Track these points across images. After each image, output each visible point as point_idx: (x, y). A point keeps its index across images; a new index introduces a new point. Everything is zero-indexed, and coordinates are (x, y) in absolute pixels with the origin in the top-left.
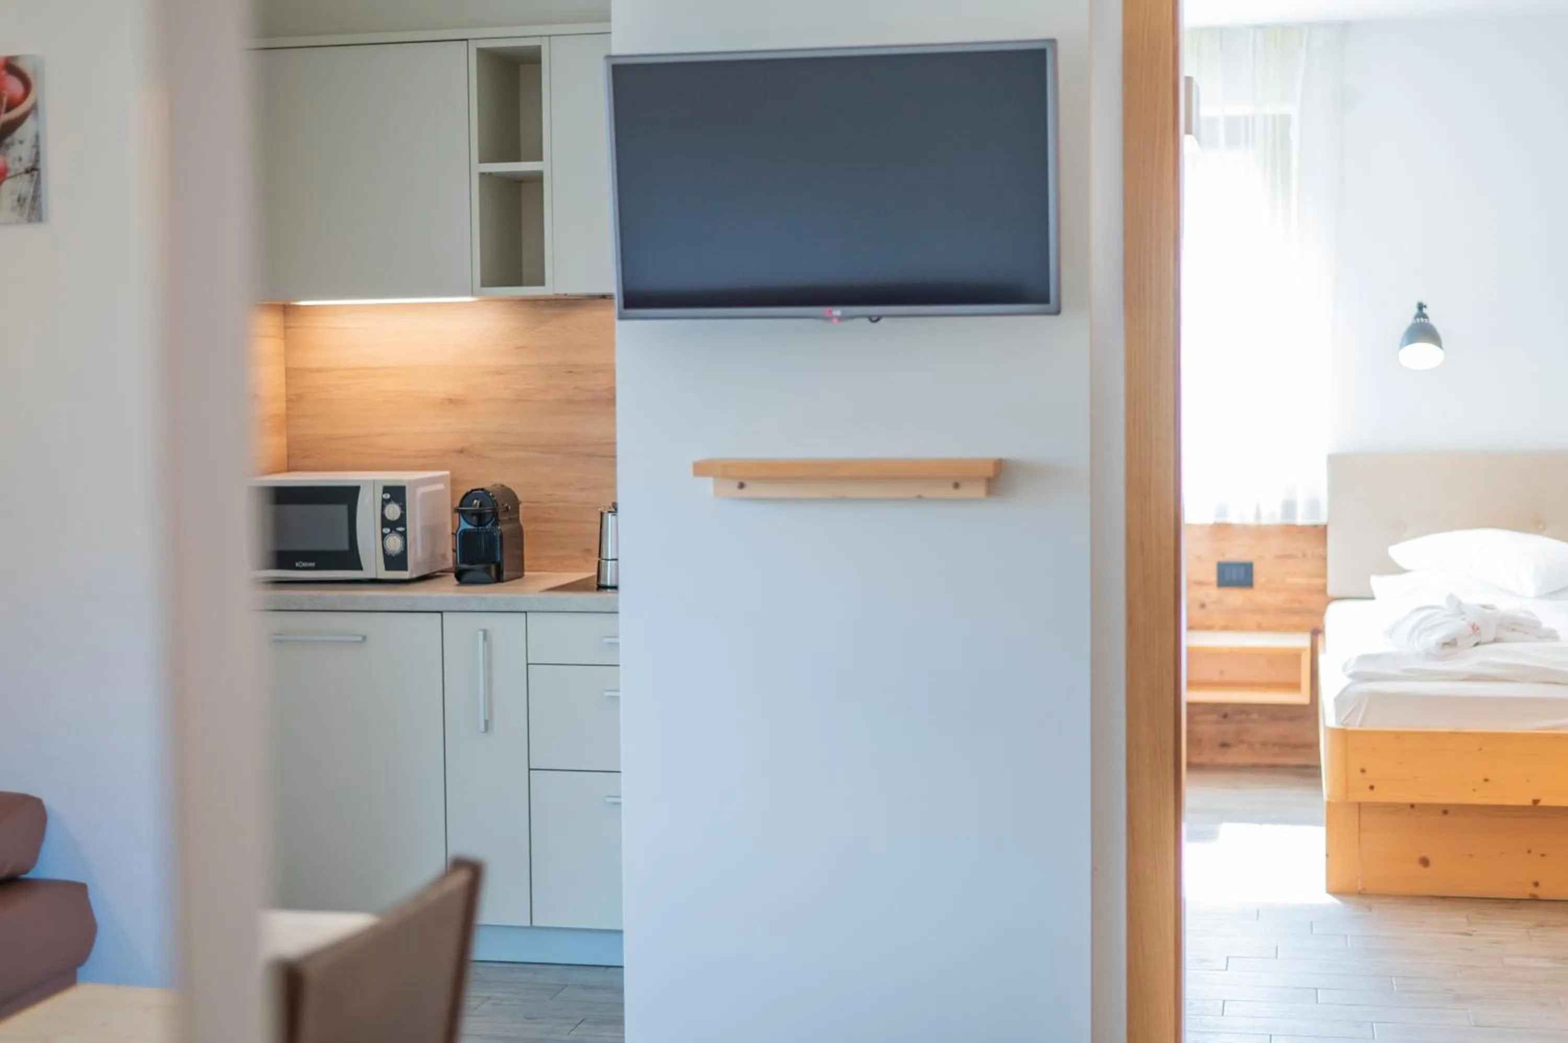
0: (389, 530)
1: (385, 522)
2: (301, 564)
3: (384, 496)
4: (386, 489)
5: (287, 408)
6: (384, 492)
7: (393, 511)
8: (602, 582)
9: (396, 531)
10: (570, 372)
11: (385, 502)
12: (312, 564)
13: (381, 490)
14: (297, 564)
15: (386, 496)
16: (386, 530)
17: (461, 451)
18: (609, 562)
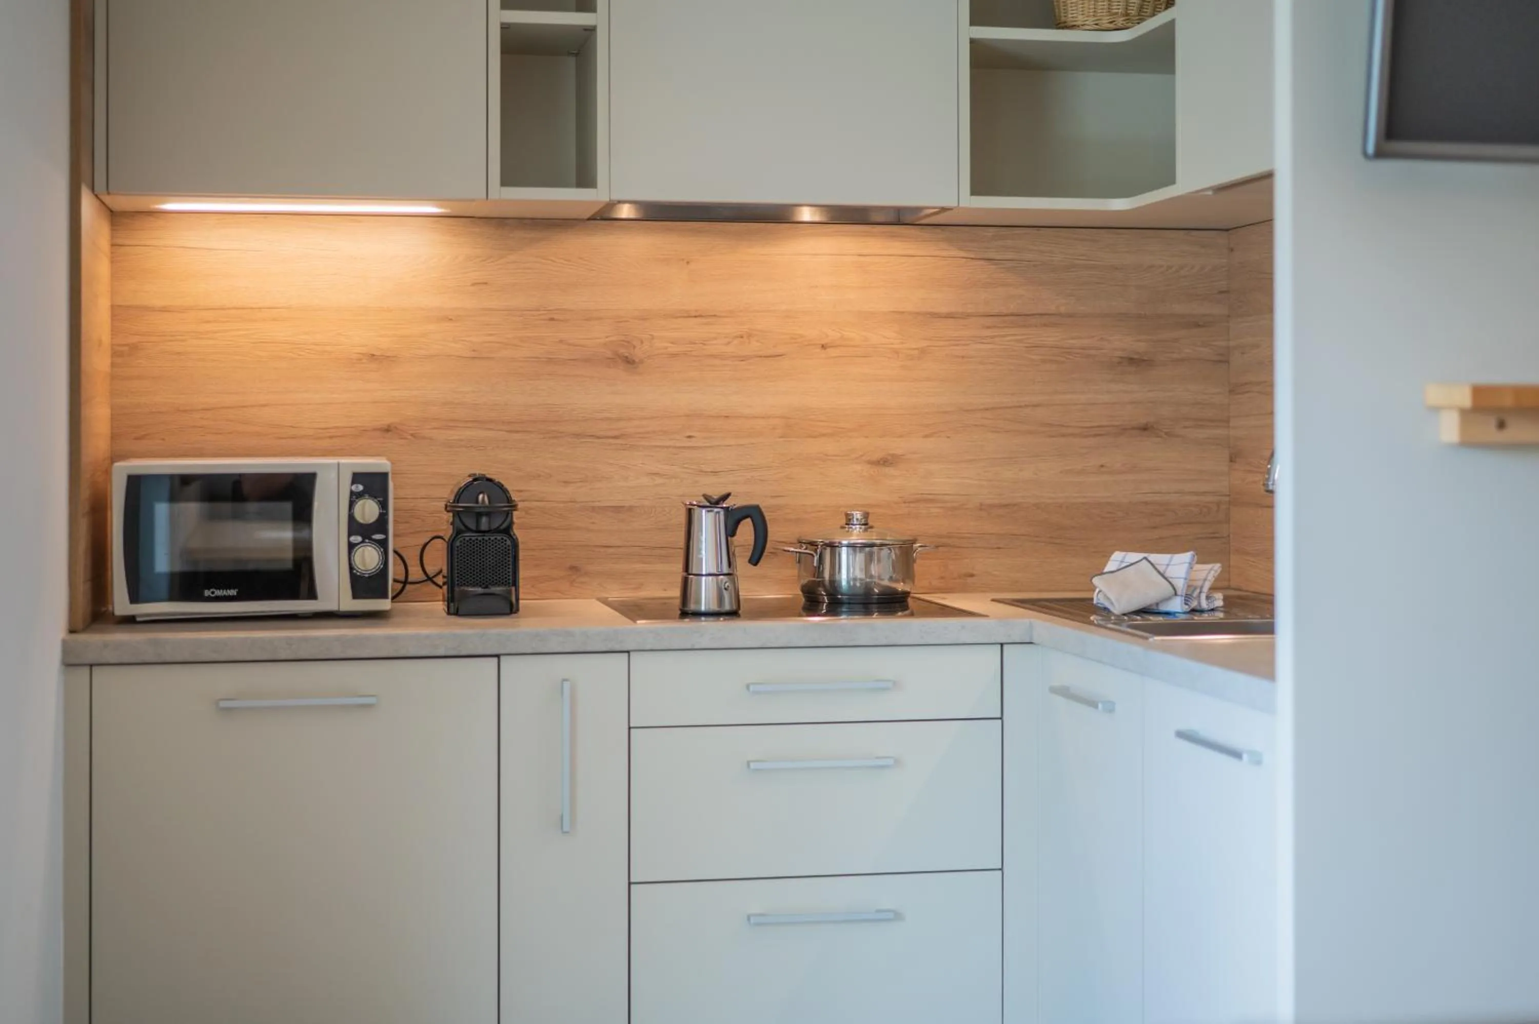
0: (359, 539)
1: (354, 526)
2: (213, 593)
3: (354, 488)
4: (357, 478)
5: (113, 365)
6: (353, 482)
7: (368, 510)
8: (692, 607)
9: (370, 539)
10: (552, 319)
11: (354, 497)
12: (233, 592)
13: (347, 478)
14: (207, 593)
15: (357, 487)
16: (356, 539)
17: (388, 430)
18: (704, 578)
